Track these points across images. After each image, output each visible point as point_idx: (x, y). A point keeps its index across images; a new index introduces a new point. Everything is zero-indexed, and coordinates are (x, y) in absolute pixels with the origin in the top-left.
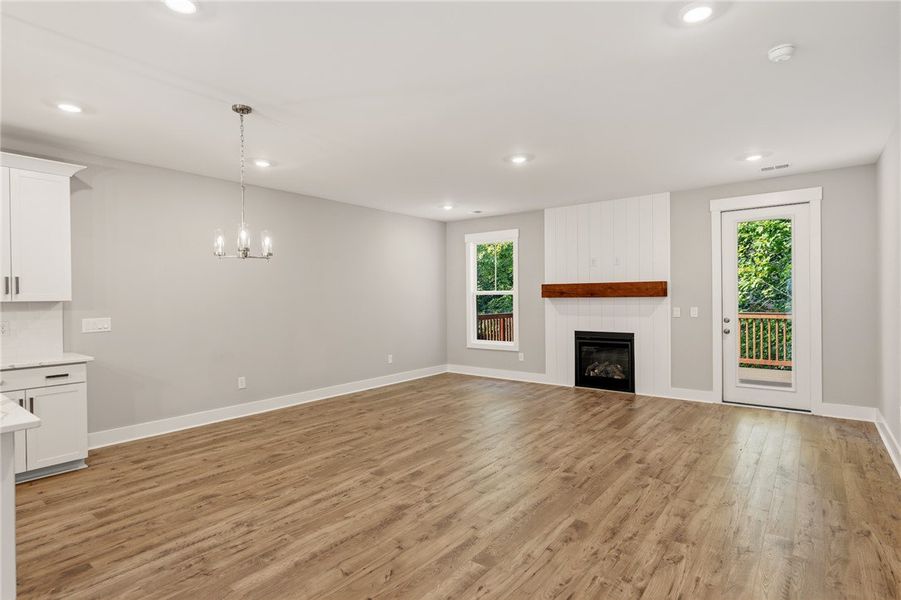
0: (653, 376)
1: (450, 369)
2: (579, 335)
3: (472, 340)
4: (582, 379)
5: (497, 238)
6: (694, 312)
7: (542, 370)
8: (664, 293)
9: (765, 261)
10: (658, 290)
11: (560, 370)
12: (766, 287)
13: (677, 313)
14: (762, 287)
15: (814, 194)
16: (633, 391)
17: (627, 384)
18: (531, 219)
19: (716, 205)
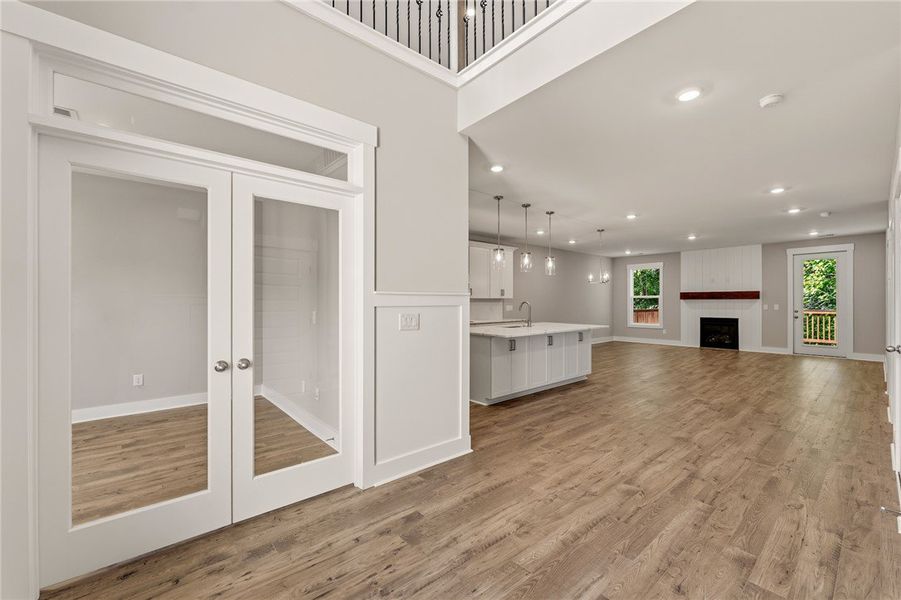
0: (750, 340)
1: (615, 339)
2: (702, 320)
3: (631, 323)
4: (704, 343)
5: (651, 267)
6: (776, 307)
7: (678, 338)
8: (758, 297)
9: (820, 278)
10: (754, 295)
11: (691, 337)
12: (822, 294)
13: (766, 307)
14: (818, 294)
15: (850, 247)
16: (738, 348)
17: (734, 344)
18: (673, 257)
19: (790, 252)
